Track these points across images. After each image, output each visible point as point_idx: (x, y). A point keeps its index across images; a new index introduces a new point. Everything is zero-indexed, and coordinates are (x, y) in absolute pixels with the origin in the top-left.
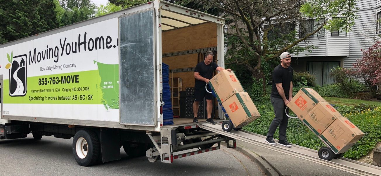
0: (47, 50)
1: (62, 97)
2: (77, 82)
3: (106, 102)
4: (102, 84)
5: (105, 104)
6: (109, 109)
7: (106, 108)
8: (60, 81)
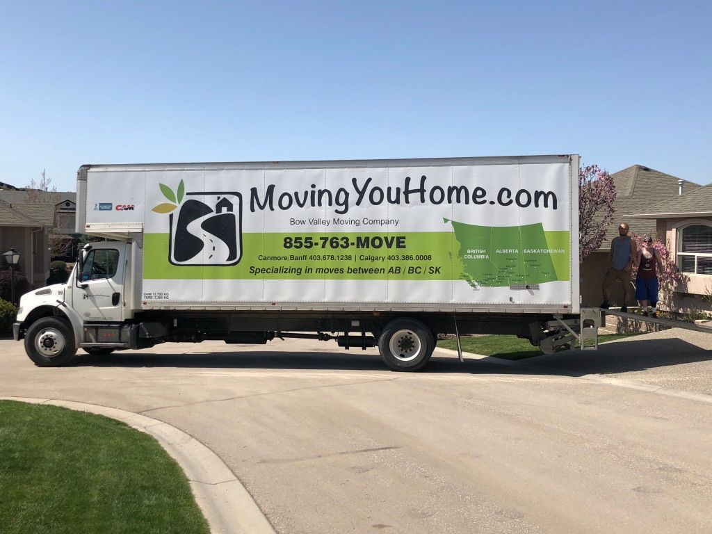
0: (313, 193)
1: (360, 269)
2: (398, 246)
3: (471, 278)
4: (462, 253)
5: (469, 281)
6: (478, 287)
7: (473, 285)
8: (353, 244)
